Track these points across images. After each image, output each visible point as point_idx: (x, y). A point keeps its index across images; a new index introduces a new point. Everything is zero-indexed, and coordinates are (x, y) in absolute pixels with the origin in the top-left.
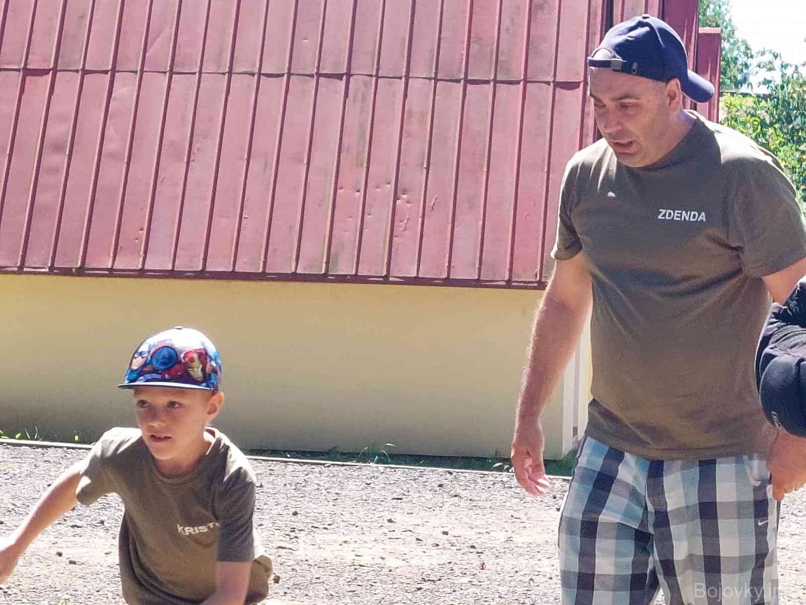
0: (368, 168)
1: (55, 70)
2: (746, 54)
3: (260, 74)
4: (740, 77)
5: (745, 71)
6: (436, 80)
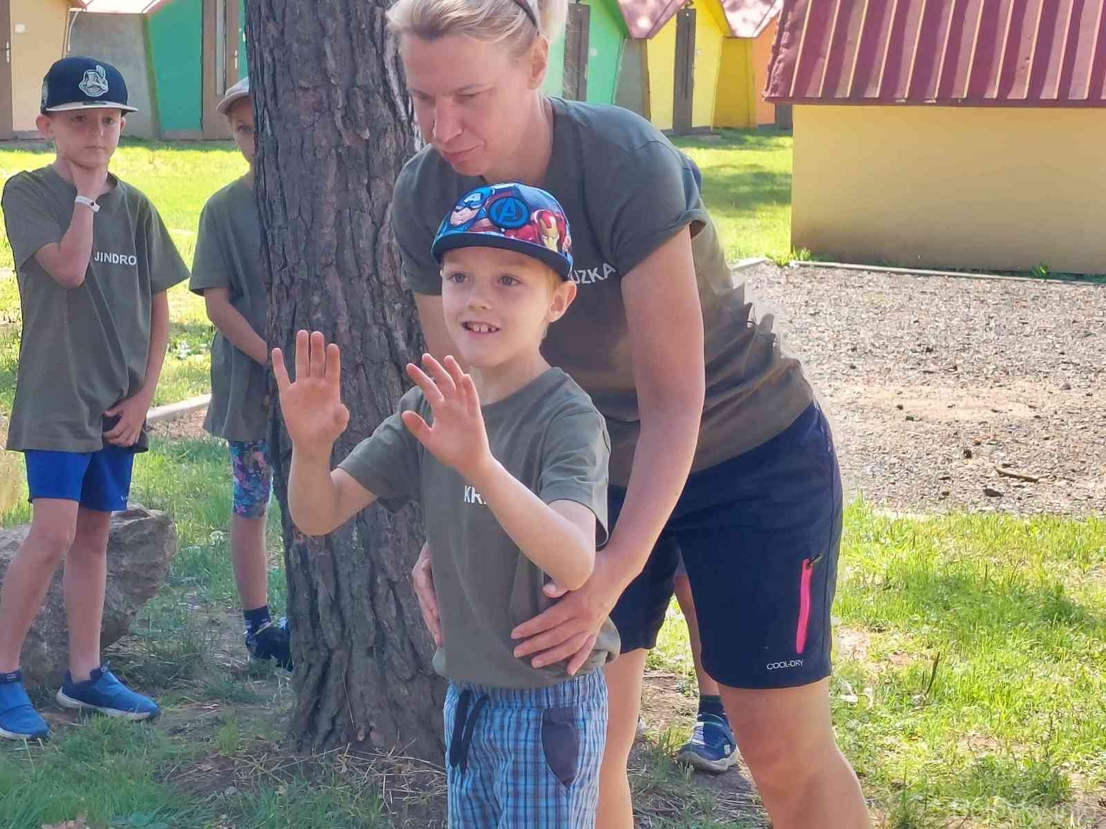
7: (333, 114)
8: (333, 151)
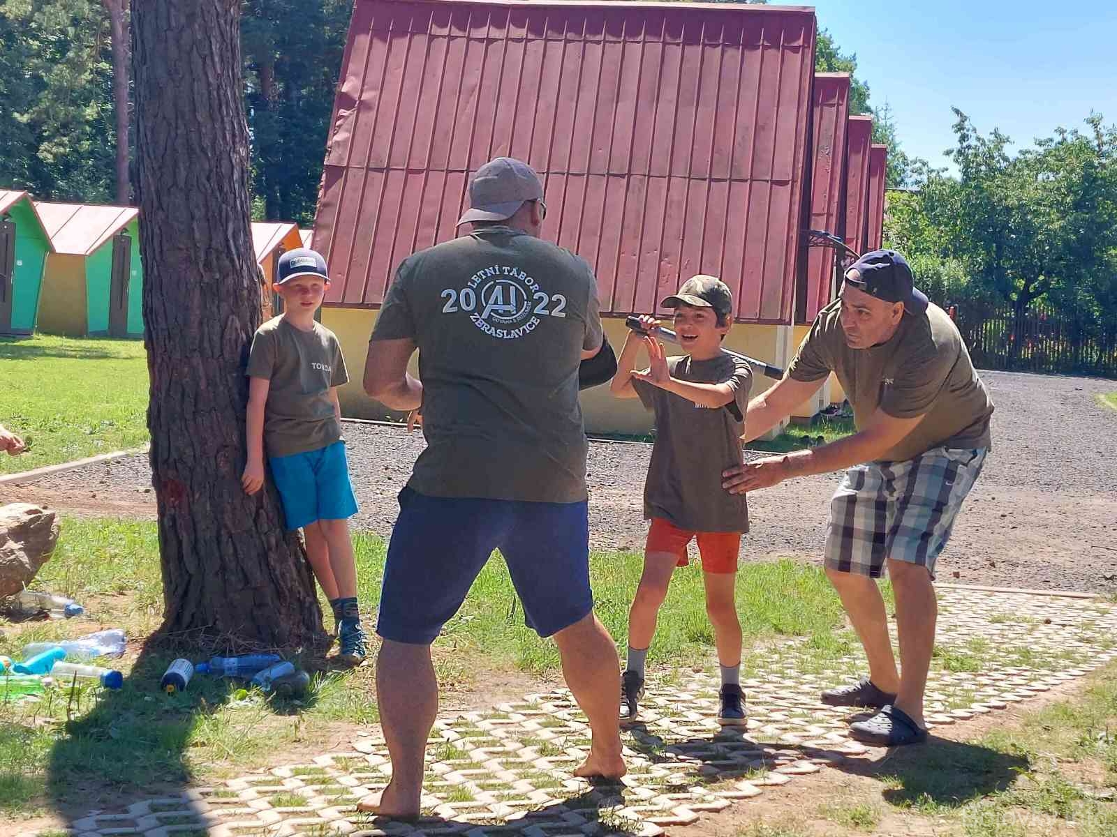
0: (641, 239)
1: (428, 170)
2: (904, 163)
3: (568, 174)
4: (898, 179)
5: (902, 175)
6: (690, 178)
7: (197, 264)
8: (198, 285)
